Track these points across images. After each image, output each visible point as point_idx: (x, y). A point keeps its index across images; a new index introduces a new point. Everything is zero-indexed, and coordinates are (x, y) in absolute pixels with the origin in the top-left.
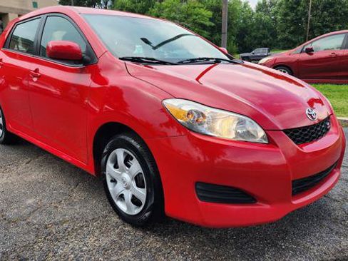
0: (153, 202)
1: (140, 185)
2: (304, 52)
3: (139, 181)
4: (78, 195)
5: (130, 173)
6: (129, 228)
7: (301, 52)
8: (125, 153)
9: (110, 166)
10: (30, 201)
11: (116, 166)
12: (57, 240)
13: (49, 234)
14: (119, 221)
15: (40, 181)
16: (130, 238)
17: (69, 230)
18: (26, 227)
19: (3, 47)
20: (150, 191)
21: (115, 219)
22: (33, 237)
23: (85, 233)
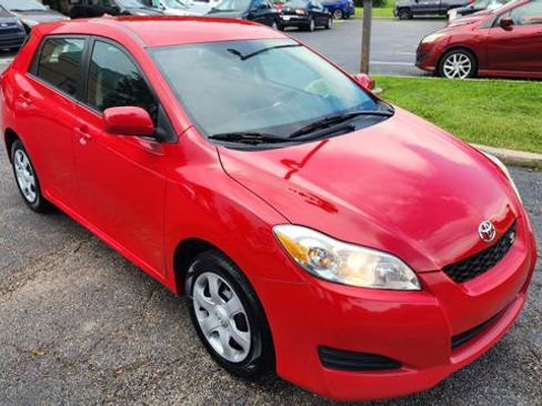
0: (259, 354)
1: (242, 327)
2: (498, 26)
3: (240, 322)
4: (154, 315)
5: (228, 309)
6: (226, 377)
7: (493, 26)
8: (219, 280)
9: (199, 291)
10: (89, 326)
11: (207, 293)
12: (131, 397)
13: (120, 387)
14: (213, 363)
15: (99, 286)
16: (228, 394)
17: (146, 379)
18: (88, 373)
19: (29, 71)
20: (255, 339)
21: (207, 360)
22: (99, 392)
23: (168, 385)
